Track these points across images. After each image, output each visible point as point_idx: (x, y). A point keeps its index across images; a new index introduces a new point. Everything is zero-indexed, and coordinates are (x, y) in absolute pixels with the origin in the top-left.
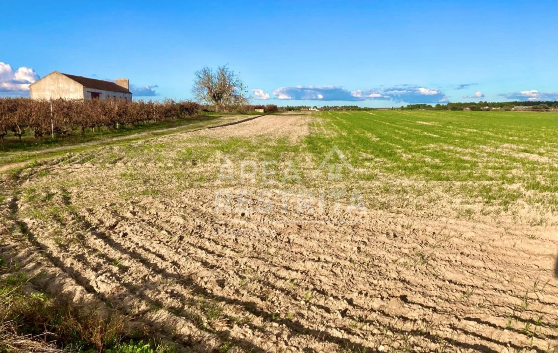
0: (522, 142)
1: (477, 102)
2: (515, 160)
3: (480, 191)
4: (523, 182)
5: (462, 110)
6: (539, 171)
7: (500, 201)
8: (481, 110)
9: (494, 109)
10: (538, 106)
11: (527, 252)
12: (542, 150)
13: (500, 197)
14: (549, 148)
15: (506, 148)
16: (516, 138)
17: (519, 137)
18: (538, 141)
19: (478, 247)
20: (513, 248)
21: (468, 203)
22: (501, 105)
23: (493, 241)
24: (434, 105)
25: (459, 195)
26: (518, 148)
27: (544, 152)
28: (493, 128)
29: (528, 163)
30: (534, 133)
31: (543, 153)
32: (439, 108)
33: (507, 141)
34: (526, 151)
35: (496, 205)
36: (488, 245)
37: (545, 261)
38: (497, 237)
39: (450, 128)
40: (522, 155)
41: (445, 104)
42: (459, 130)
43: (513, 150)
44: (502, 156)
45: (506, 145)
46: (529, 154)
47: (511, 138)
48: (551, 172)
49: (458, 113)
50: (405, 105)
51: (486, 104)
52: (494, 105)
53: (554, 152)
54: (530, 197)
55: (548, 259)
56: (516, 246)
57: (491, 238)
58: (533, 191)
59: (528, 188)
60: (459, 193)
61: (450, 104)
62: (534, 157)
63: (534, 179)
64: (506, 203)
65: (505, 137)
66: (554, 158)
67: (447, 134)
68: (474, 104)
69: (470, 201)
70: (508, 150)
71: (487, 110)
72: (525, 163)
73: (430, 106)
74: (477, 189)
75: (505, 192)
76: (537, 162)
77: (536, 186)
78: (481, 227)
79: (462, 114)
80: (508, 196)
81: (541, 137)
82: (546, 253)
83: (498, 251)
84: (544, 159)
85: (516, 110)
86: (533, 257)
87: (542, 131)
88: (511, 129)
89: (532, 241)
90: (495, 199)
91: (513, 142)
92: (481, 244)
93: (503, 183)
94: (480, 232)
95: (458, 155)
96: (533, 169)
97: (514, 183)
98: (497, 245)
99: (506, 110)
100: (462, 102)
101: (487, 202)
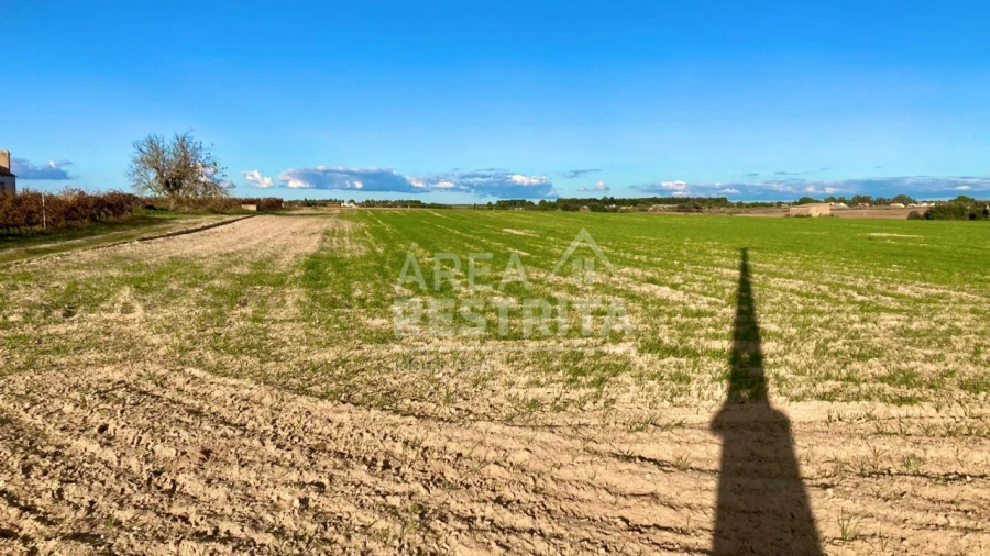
0: (652, 264)
1: (600, 197)
2: (632, 297)
3: (565, 359)
4: (637, 339)
5: (577, 209)
6: (666, 318)
7: (592, 378)
8: (606, 211)
9: (624, 208)
10: (687, 205)
11: (613, 490)
12: (678, 279)
13: (593, 370)
14: (689, 274)
15: (627, 275)
16: (644, 258)
17: (649, 255)
18: (676, 262)
19: (531, 481)
20: (590, 481)
21: (538, 384)
22: (634, 202)
23: (559, 468)
24: (536, 202)
25: (527, 369)
26: (643, 275)
27: (681, 281)
28: (613, 242)
29: (653, 302)
30: (672, 248)
31: (679, 285)
32: (544, 206)
33: (629, 263)
34: (652, 281)
35: (583, 386)
36: (549, 479)
37: (642, 509)
38: (566, 458)
39: (549, 241)
40: (646, 288)
41: (554, 200)
42: (563, 245)
43: (634, 278)
44: (615, 290)
45: (626, 270)
46: (656, 287)
47: (636, 257)
48: (685, 320)
49: (569, 216)
50: (494, 201)
51: (612, 201)
52: (623, 202)
53: (695, 281)
54: (641, 368)
55: (645, 504)
56: (597, 477)
57: (556, 461)
58: (650, 355)
59: (641, 351)
60: (528, 364)
61: (560, 200)
62: (664, 292)
63: (654, 333)
64: (602, 381)
65: (629, 255)
66: (693, 294)
67: (544, 250)
68: (595, 200)
69: (543, 380)
70: (626, 279)
71: (615, 210)
72: (647, 304)
73: (531, 203)
74: (560, 355)
75: (604, 360)
76: (665, 302)
77: (654, 347)
78: (543, 439)
79: (575, 217)
80: (607, 367)
81: (682, 255)
82: (645, 491)
83: (563, 489)
84: (677, 296)
85: (654, 210)
86: (621, 500)
87: (685, 246)
88: (639, 242)
89: (624, 466)
90: (584, 375)
91: (637, 265)
92: (536, 476)
93: (604, 342)
94: (539, 450)
95: (548, 289)
96: (657, 314)
97: (621, 341)
98: (564, 477)
99: (641, 210)
100: (579, 198)
101: (571, 381)
